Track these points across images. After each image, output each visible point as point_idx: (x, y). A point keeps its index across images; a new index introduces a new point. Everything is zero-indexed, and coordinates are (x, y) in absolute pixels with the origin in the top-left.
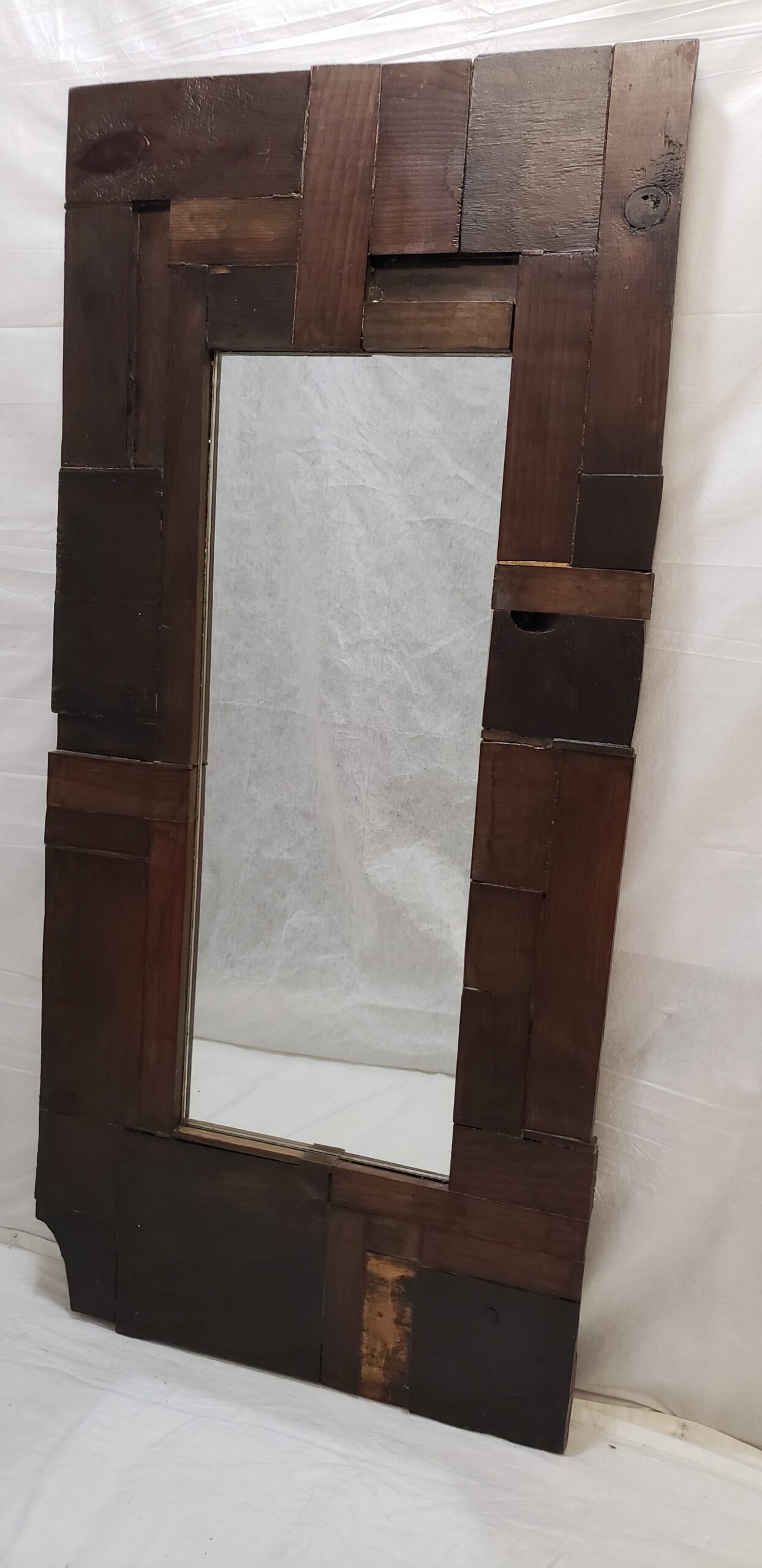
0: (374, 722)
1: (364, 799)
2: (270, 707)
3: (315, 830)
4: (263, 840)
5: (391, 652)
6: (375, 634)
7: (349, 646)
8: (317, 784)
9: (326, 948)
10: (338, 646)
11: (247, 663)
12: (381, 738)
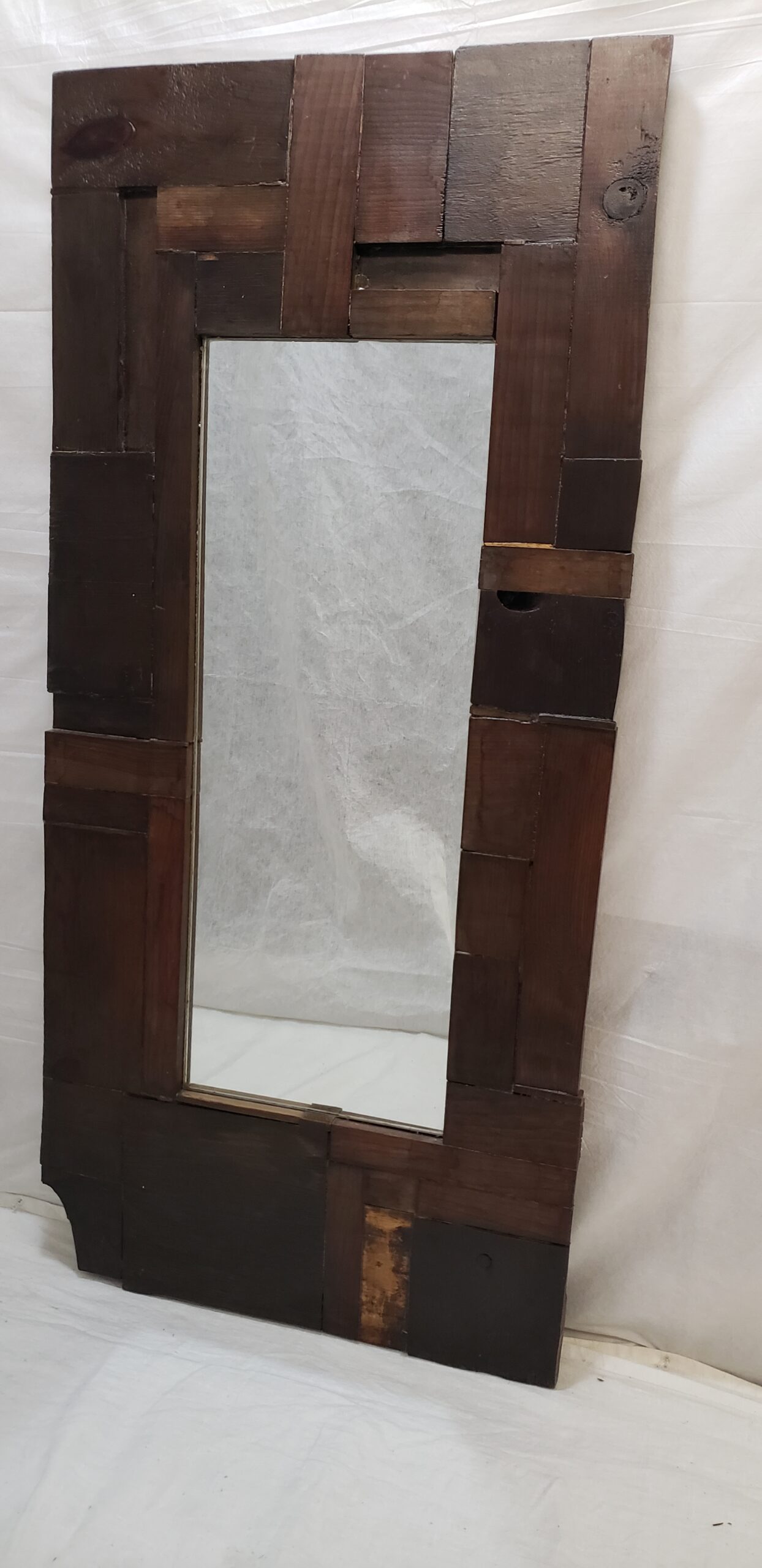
0: (353, 692)
1: (346, 768)
2: (250, 679)
3: (298, 799)
4: (246, 810)
5: (369, 623)
6: (353, 606)
7: (328, 617)
8: (298, 754)
9: (310, 915)
10: (317, 618)
11: (227, 635)
12: (361, 708)
